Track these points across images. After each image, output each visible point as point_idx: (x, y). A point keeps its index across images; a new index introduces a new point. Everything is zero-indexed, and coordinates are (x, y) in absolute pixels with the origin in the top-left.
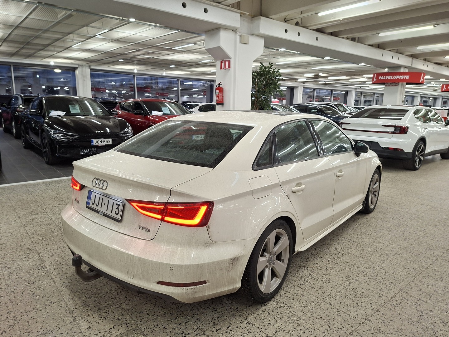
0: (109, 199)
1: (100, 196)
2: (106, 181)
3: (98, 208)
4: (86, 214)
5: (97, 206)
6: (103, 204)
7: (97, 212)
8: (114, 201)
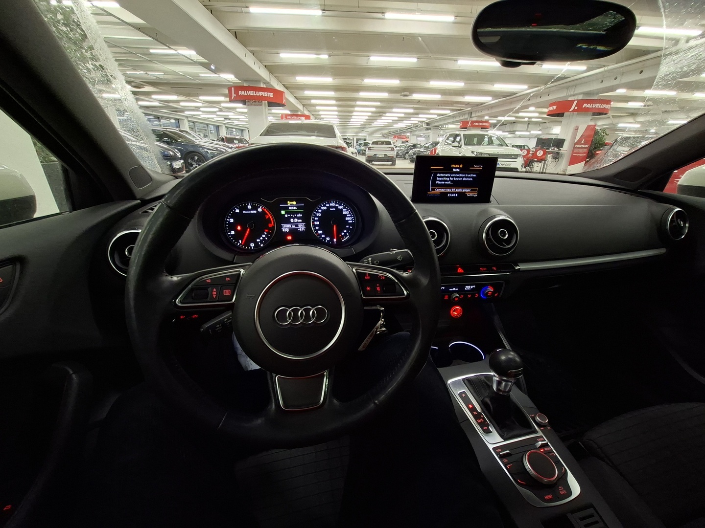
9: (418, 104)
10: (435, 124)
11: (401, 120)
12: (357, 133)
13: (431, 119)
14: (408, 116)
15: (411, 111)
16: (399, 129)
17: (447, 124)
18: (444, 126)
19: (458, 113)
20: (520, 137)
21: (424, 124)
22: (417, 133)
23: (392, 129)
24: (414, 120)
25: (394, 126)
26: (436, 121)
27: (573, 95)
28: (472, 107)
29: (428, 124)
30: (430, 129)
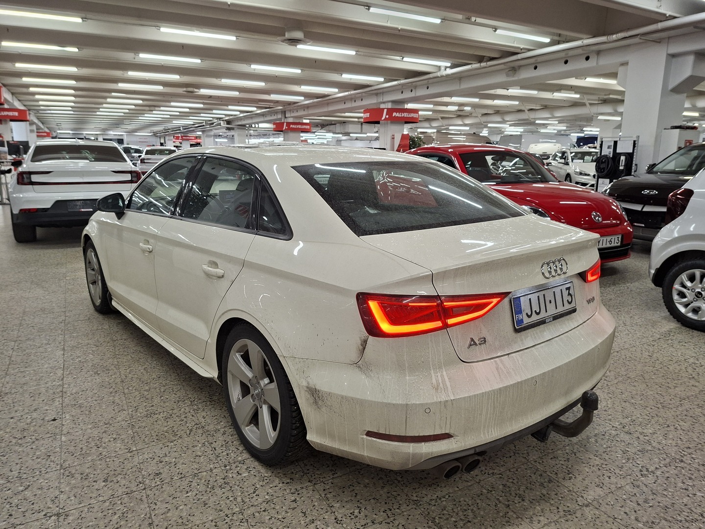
0: (554, 290)
1: (537, 294)
2: (564, 259)
3: (543, 315)
4: (522, 343)
5: (538, 314)
6: (548, 303)
7: (542, 322)
8: (561, 288)
9: (209, 99)
10: (240, 123)
11: (183, 115)
12: (104, 130)
13: (232, 115)
14: (195, 112)
15: (201, 106)
16: (183, 126)
17: (258, 123)
18: (253, 126)
19: (268, 111)
20: (357, 139)
21: (222, 122)
22: (212, 133)
23: (169, 125)
24: (205, 117)
25: (174, 122)
26: (241, 119)
27: (384, 103)
28: (284, 106)
29: (228, 122)
30: (232, 129)
